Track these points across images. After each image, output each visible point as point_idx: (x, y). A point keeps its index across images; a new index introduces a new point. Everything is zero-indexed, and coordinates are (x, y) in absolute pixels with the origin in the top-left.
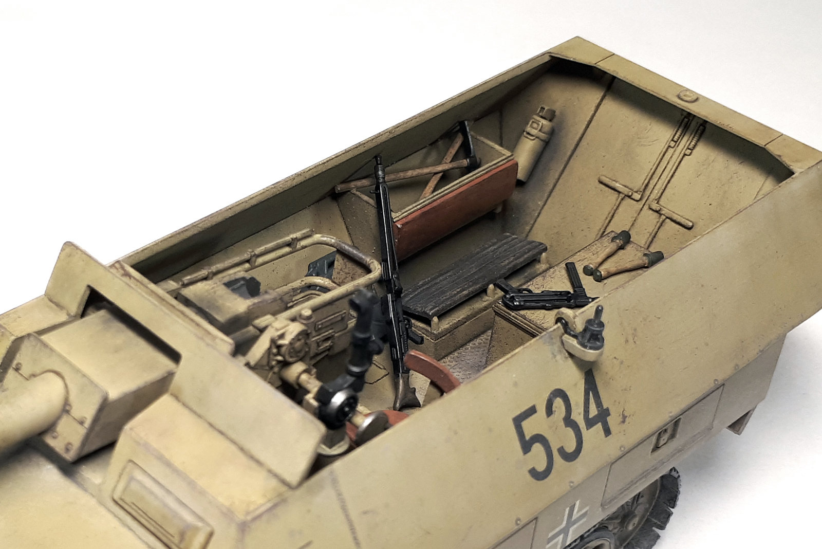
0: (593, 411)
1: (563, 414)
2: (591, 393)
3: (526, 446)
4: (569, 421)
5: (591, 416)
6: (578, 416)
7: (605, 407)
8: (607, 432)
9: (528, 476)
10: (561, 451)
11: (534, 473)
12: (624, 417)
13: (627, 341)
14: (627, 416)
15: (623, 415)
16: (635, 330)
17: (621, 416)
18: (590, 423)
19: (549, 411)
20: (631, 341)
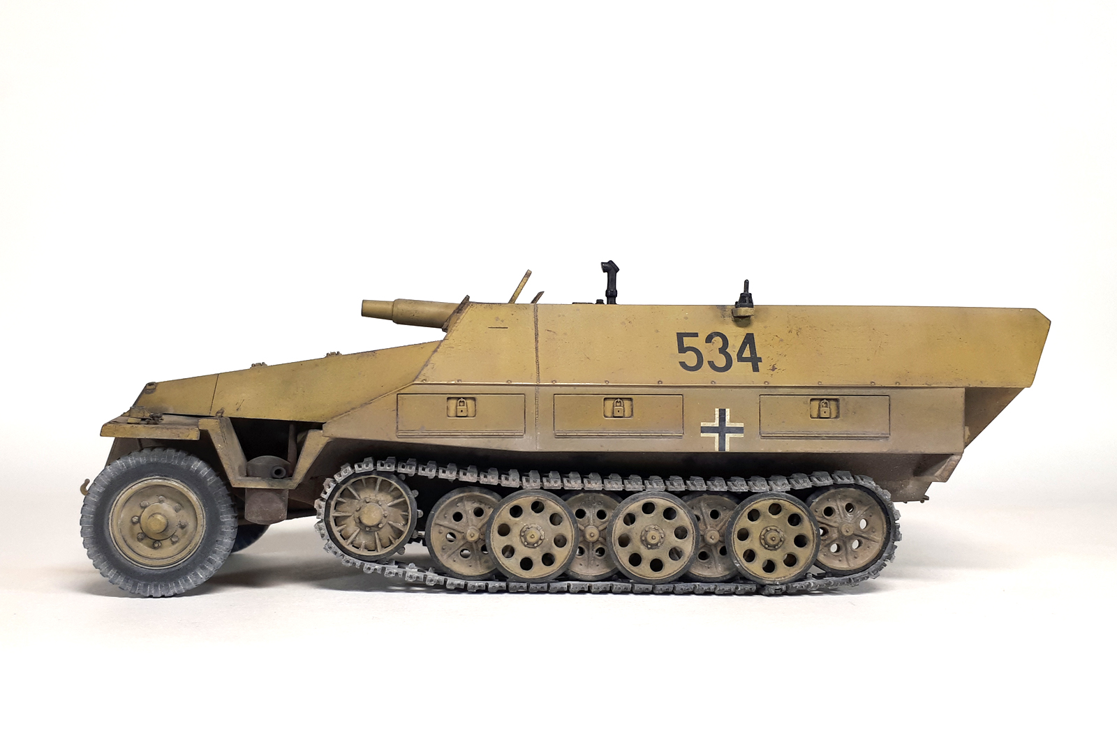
0: (747, 354)
1: (721, 346)
2: (748, 346)
3: (682, 349)
4: (723, 350)
5: (743, 356)
6: (733, 351)
7: (758, 356)
8: (756, 369)
9: (678, 364)
10: (711, 364)
11: (683, 364)
12: (774, 369)
14: (776, 368)
15: (773, 366)
18: (741, 359)
19: (709, 340)
20: (794, 332)
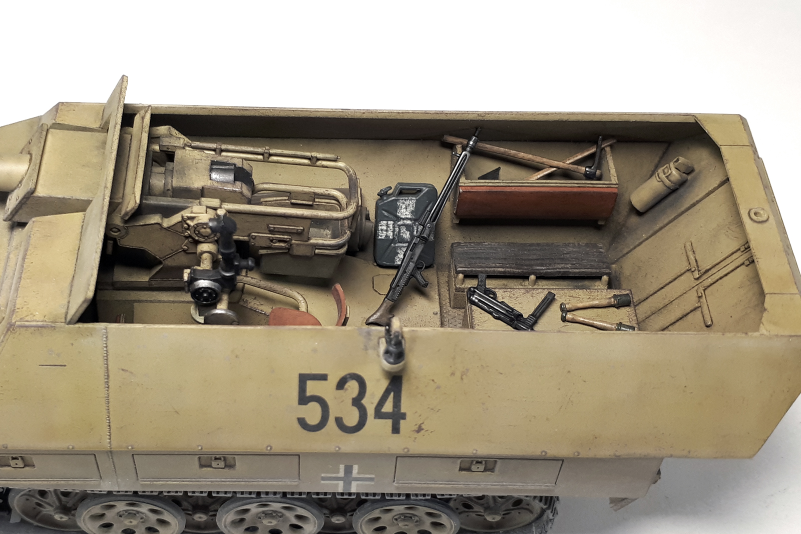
0: (388, 407)
1: (356, 395)
2: (392, 394)
3: (304, 399)
4: (357, 402)
5: (383, 410)
6: (370, 403)
7: (402, 411)
8: (396, 430)
9: (296, 422)
10: (339, 421)
11: (302, 422)
12: (419, 430)
13: (453, 374)
14: (423, 429)
15: (420, 426)
16: (468, 370)
17: (417, 426)
18: (379, 414)
19: (341, 385)
